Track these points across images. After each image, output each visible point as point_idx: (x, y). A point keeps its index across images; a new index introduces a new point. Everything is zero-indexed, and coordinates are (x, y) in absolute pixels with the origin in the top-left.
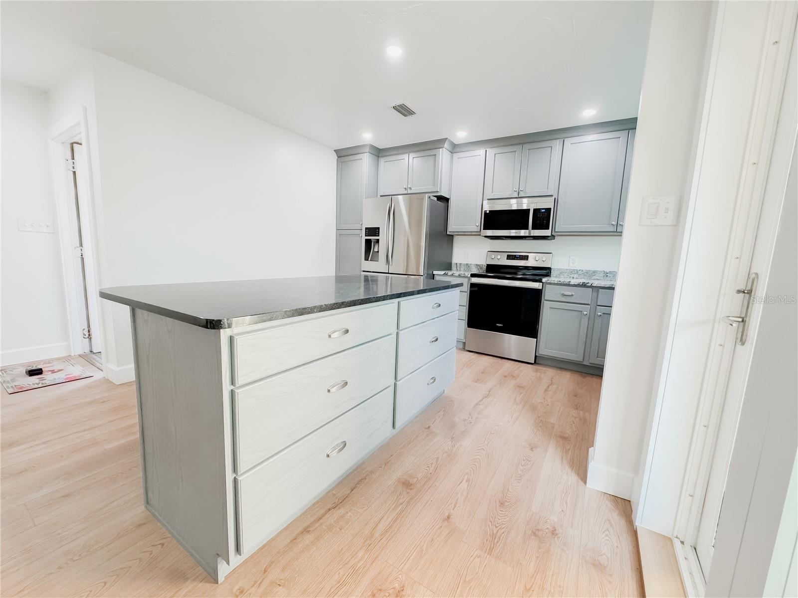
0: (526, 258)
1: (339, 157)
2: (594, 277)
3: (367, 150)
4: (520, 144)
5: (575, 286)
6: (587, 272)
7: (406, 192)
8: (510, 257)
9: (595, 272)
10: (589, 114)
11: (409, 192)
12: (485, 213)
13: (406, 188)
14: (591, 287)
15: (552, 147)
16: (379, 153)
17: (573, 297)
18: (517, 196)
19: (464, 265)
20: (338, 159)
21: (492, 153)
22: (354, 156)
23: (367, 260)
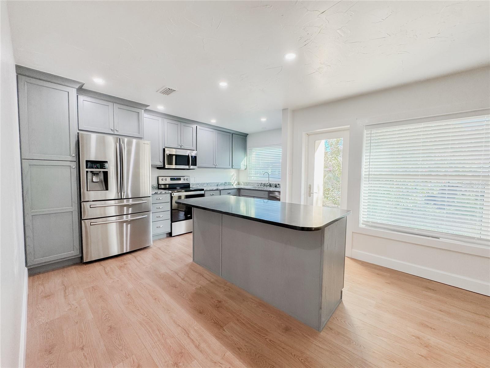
0: (180, 179)
1: (18, 73)
3: (76, 86)
5: (214, 190)
7: (113, 133)
8: (172, 179)
9: (204, 183)
10: (213, 122)
11: (116, 133)
13: (112, 130)
14: (219, 190)
15: (192, 128)
18: (180, 148)
20: (19, 76)
21: (166, 121)
22: (54, 84)
23: (87, 191)
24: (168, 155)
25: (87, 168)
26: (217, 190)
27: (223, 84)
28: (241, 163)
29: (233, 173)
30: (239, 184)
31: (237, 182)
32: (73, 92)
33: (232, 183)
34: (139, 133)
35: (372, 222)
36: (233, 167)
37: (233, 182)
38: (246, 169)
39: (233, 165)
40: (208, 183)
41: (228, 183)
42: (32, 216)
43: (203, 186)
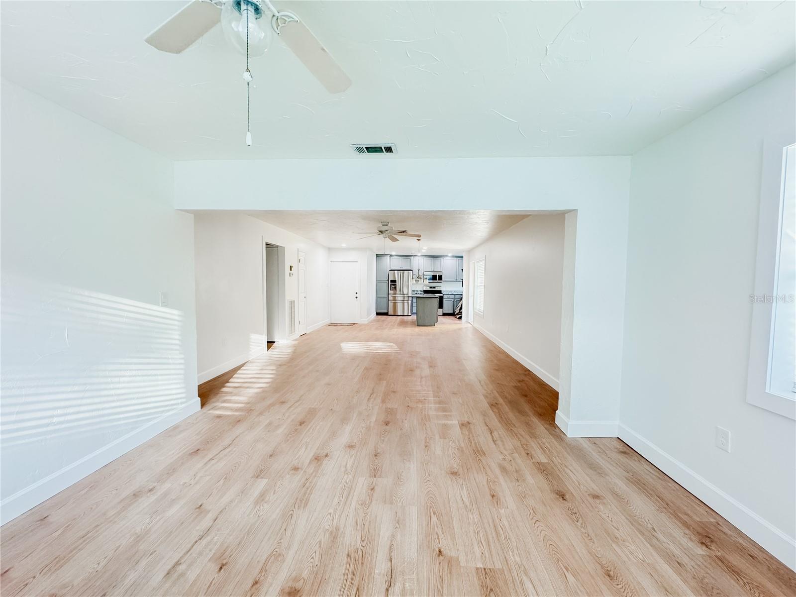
21: (425, 259)
25: (390, 283)
34: (411, 267)
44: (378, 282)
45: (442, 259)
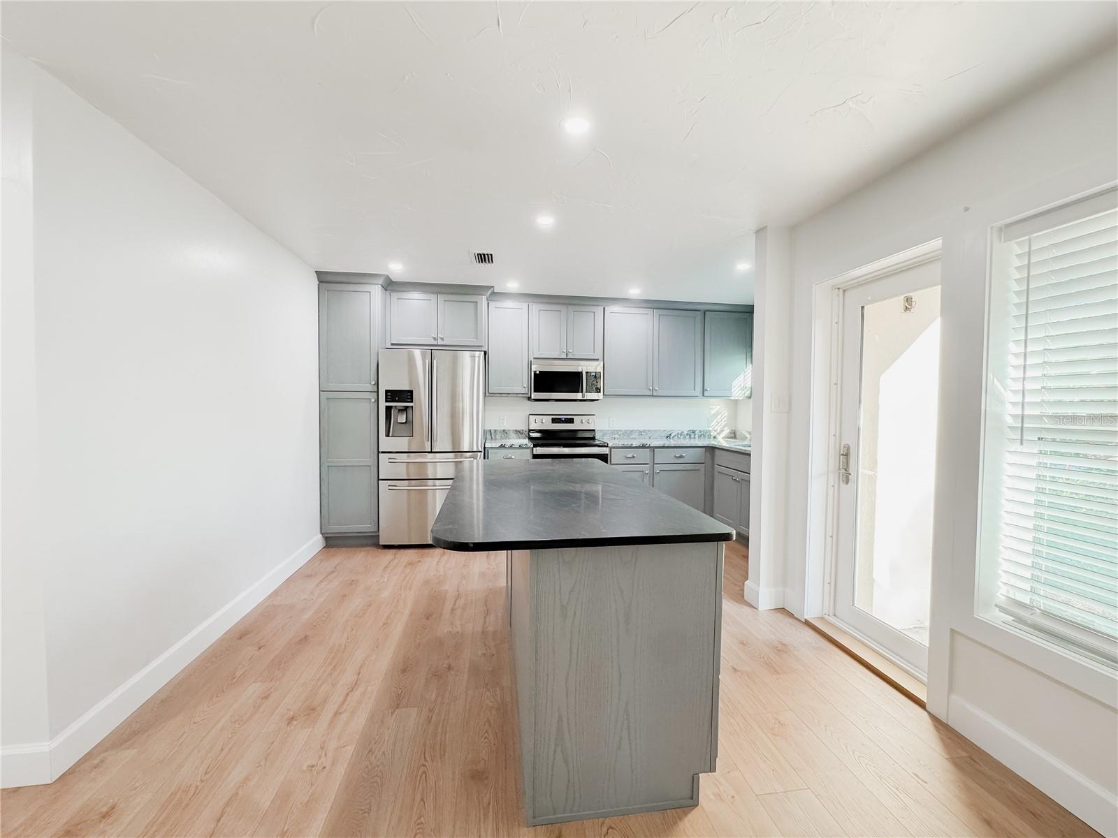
0: (571, 421)
1: (321, 282)
2: (632, 436)
3: (381, 281)
4: (565, 304)
5: (636, 447)
6: (626, 431)
7: (435, 343)
8: (554, 421)
9: (632, 431)
10: (635, 292)
11: (440, 342)
12: (535, 374)
13: (435, 338)
14: (649, 447)
15: (594, 313)
16: (391, 286)
17: (635, 459)
18: (565, 357)
19: (501, 432)
20: (321, 284)
21: (535, 308)
22: (354, 285)
23: (388, 435)
24: (538, 372)
25: (386, 401)
26: (644, 447)
27: (545, 221)
28: (734, 384)
29: (718, 407)
30: (734, 435)
31: (728, 431)
32: (376, 290)
33: (713, 434)
34: (477, 339)
35: (1046, 614)
36: (706, 394)
37: (715, 431)
38: (750, 397)
39: (705, 388)
40: (641, 429)
41: (700, 432)
42: (328, 466)
43: (628, 435)
44: (328, 396)
45: (599, 310)
